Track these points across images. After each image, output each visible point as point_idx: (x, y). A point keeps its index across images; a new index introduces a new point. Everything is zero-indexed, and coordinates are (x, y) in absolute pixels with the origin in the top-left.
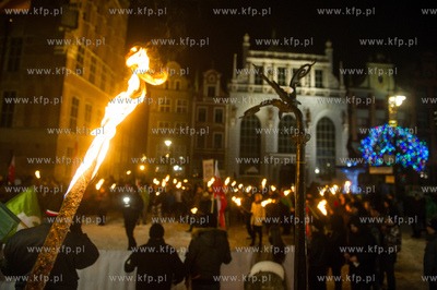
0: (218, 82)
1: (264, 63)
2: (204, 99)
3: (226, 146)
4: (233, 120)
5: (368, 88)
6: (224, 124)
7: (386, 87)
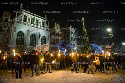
0: (10, 17)
1: (27, 15)
2: (3, 22)
3: (11, 42)
4: (15, 32)
5: (55, 30)
6: (11, 34)
7: (58, 30)
